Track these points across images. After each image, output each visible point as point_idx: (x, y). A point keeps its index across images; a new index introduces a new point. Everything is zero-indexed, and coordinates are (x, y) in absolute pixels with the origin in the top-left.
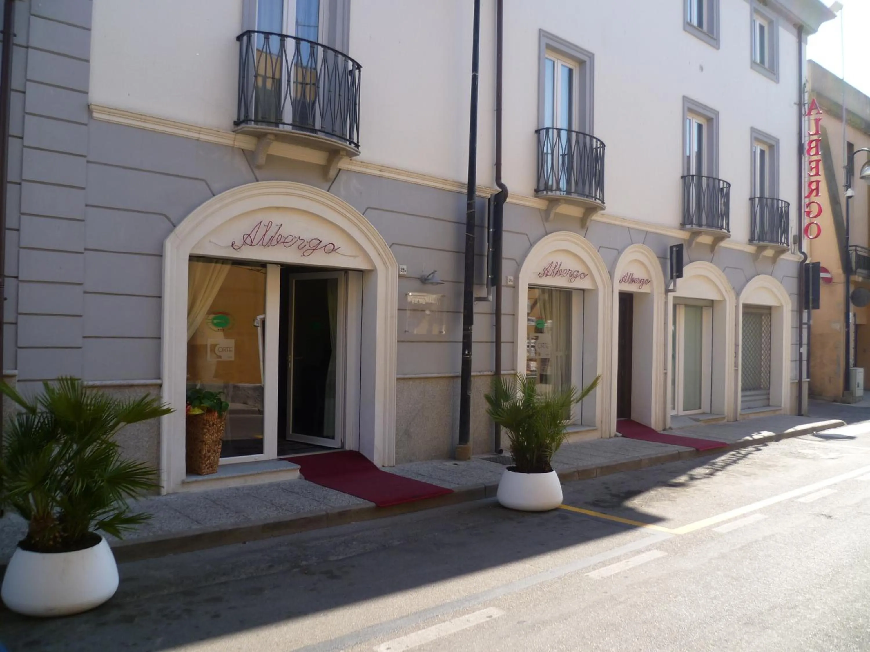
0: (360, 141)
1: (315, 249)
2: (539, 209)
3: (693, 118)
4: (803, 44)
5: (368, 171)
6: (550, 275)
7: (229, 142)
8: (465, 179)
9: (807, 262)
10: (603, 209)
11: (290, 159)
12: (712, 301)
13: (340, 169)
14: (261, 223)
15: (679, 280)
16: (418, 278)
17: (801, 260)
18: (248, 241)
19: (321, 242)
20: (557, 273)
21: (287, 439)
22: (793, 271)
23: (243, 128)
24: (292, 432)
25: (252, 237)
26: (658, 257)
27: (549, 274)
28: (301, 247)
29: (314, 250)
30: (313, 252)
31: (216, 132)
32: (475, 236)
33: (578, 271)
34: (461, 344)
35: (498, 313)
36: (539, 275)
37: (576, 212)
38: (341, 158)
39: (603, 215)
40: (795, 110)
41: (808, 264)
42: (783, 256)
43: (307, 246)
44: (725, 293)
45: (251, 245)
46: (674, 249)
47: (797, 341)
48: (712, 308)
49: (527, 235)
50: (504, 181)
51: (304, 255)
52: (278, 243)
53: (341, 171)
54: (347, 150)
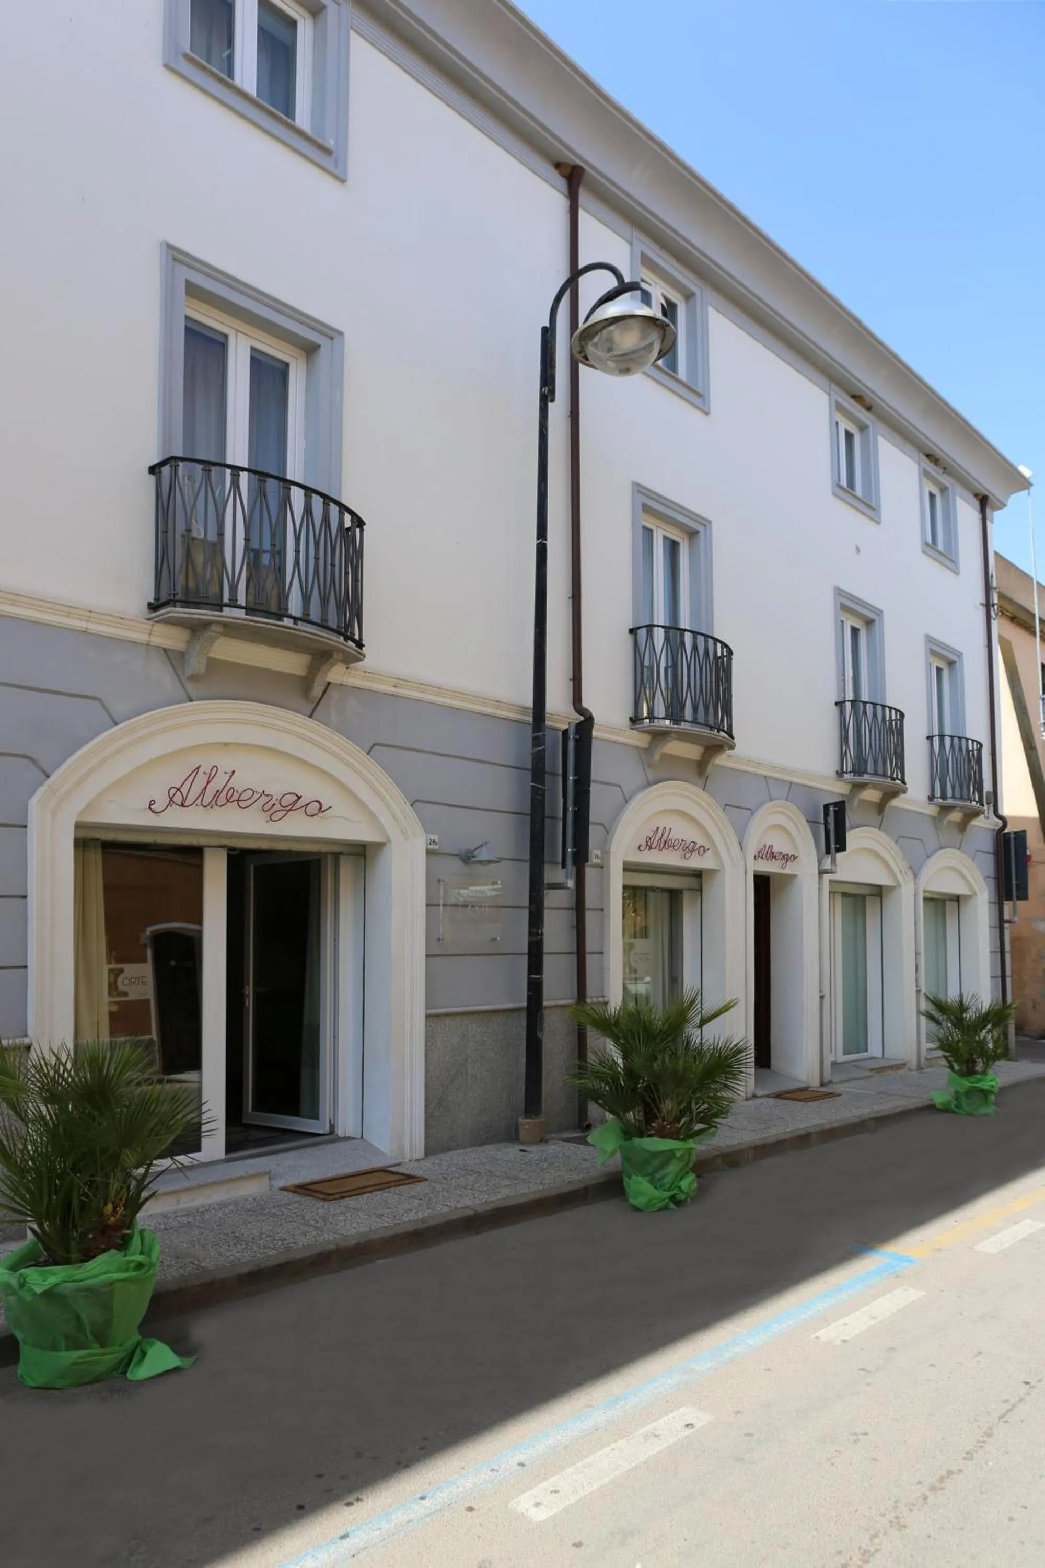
0: (364, 637)
1: (290, 810)
2: (637, 748)
3: (847, 619)
4: (988, 523)
5: (375, 686)
6: (656, 848)
7: (142, 637)
8: (529, 701)
9: (1006, 831)
10: (732, 747)
11: (246, 666)
12: (880, 887)
13: (329, 683)
14: (198, 768)
15: (839, 855)
16: (456, 855)
17: (997, 828)
18: (178, 798)
19: (299, 798)
20: (667, 844)
21: (245, 1121)
22: (987, 844)
23: (169, 612)
24: (253, 1110)
25: (185, 792)
26: (808, 821)
27: (653, 847)
28: (266, 808)
29: (288, 811)
30: (286, 814)
31: (118, 620)
32: (546, 788)
33: (695, 843)
34: (526, 957)
35: (579, 907)
36: (639, 848)
37: (692, 752)
38: (332, 665)
39: (730, 756)
40: (982, 612)
41: (1009, 833)
42: (975, 822)
43: (278, 805)
44: (900, 877)
45: (182, 805)
46: (831, 808)
47: (997, 947)
48: (879, 898)
49: (620, 786)
50: (586, 703)
51: (271, 819)
52: (228, 801)
53: (331, 685)
54: (343, 652)
